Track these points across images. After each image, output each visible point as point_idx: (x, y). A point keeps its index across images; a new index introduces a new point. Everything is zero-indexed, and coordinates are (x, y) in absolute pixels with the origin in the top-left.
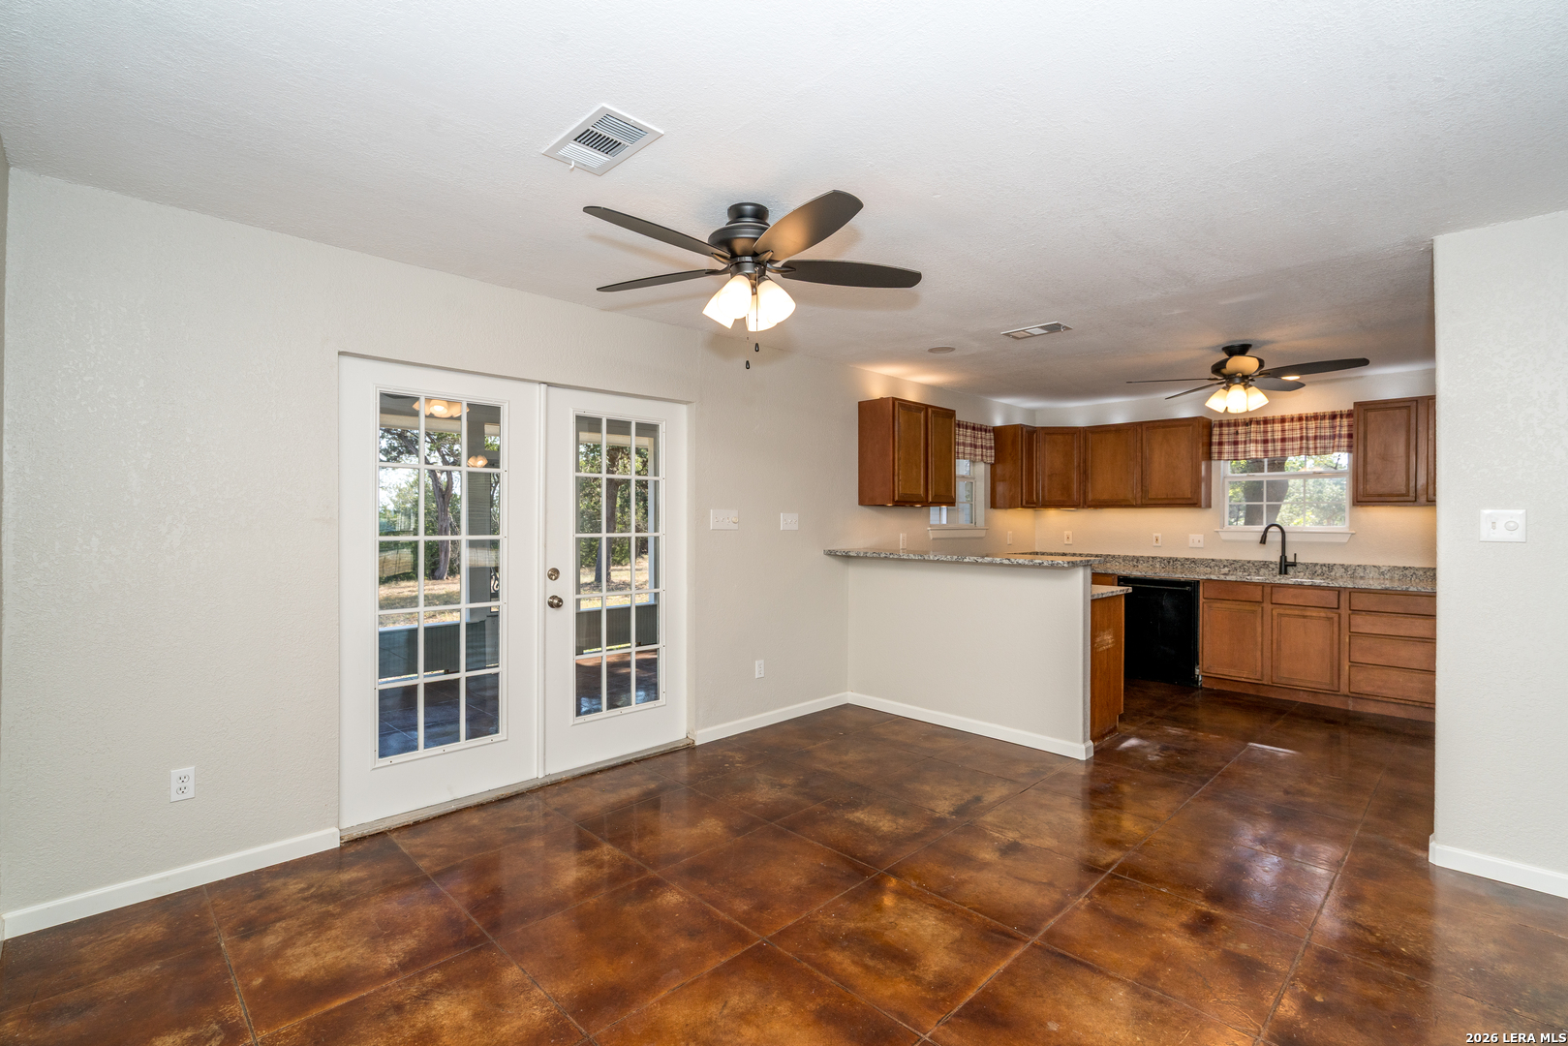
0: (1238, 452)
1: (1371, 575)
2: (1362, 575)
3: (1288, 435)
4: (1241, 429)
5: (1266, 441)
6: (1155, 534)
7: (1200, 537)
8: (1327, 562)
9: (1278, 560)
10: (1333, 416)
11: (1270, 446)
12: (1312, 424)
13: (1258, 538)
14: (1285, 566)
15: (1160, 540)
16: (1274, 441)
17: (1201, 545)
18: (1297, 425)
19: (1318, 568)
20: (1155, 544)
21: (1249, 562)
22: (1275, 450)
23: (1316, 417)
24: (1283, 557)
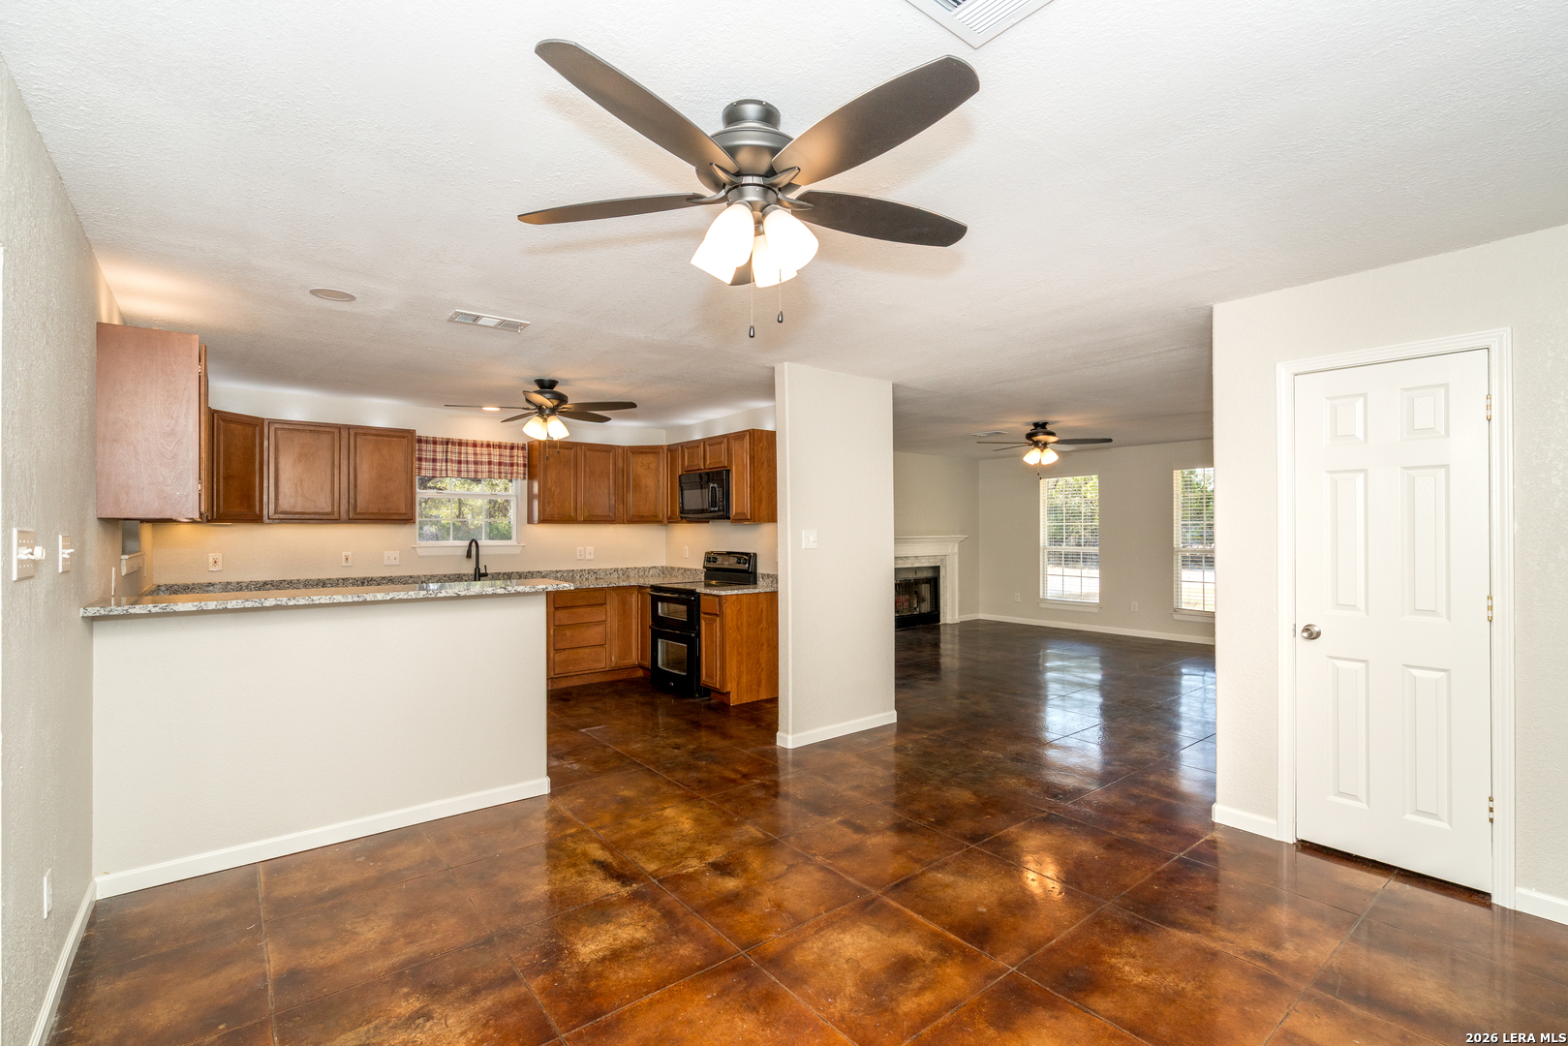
0: (436, 470)
3: (479, 458)
4: (439, 448)
5: (460, 462)
6: (344, 554)
7: (396, 554)
8: (507, 571)
10: (512, 448)
11: (463, 467)
12: (497, 451)
15: (350, 559)
16: (467, 462)
17: (397, 562)
18: (485, 450)
20: (344, 564)
22: (468, 471)
23: (500, 446)
24: (477, 568)
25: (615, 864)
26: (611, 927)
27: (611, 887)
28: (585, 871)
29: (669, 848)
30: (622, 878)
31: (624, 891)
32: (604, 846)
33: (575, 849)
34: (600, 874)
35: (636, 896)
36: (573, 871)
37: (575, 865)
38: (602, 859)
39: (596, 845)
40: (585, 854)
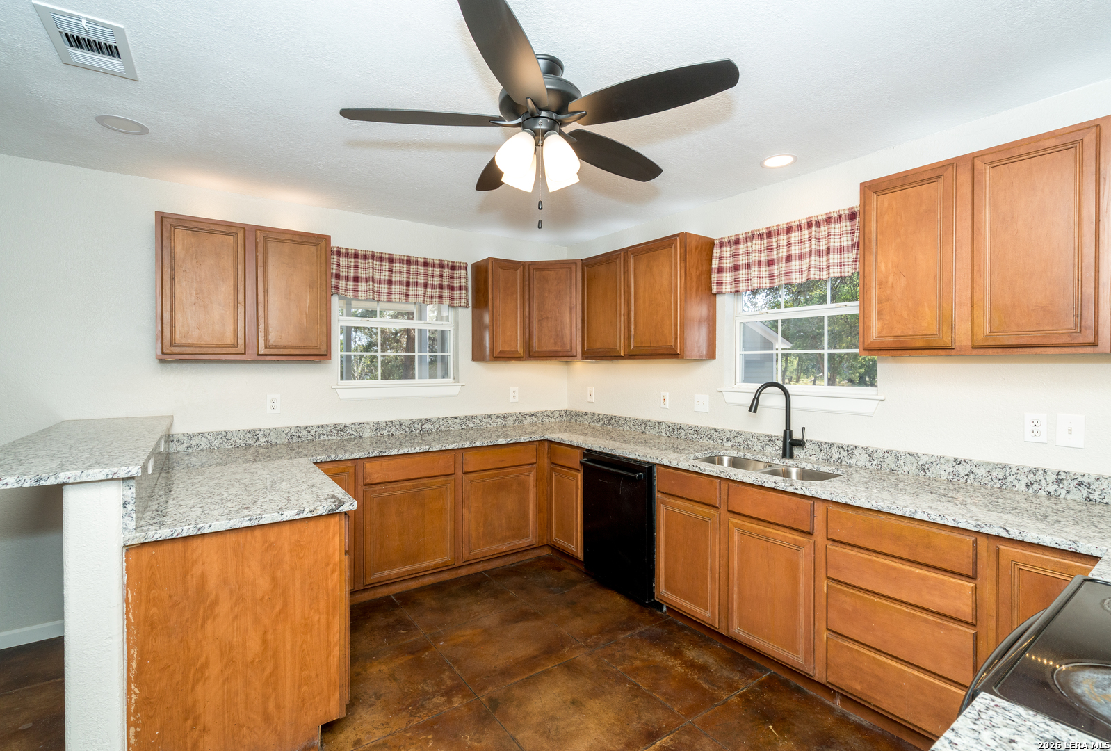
0: (739, 281)
1: (906, 469)
2: (893, 466)
4: (742, 248)
6: (663, 394)
9: (781, 434)
13: (749, 399)
14: (791, 445)
19: (834, 450)
21: (753, 436)
24: (788, 431)
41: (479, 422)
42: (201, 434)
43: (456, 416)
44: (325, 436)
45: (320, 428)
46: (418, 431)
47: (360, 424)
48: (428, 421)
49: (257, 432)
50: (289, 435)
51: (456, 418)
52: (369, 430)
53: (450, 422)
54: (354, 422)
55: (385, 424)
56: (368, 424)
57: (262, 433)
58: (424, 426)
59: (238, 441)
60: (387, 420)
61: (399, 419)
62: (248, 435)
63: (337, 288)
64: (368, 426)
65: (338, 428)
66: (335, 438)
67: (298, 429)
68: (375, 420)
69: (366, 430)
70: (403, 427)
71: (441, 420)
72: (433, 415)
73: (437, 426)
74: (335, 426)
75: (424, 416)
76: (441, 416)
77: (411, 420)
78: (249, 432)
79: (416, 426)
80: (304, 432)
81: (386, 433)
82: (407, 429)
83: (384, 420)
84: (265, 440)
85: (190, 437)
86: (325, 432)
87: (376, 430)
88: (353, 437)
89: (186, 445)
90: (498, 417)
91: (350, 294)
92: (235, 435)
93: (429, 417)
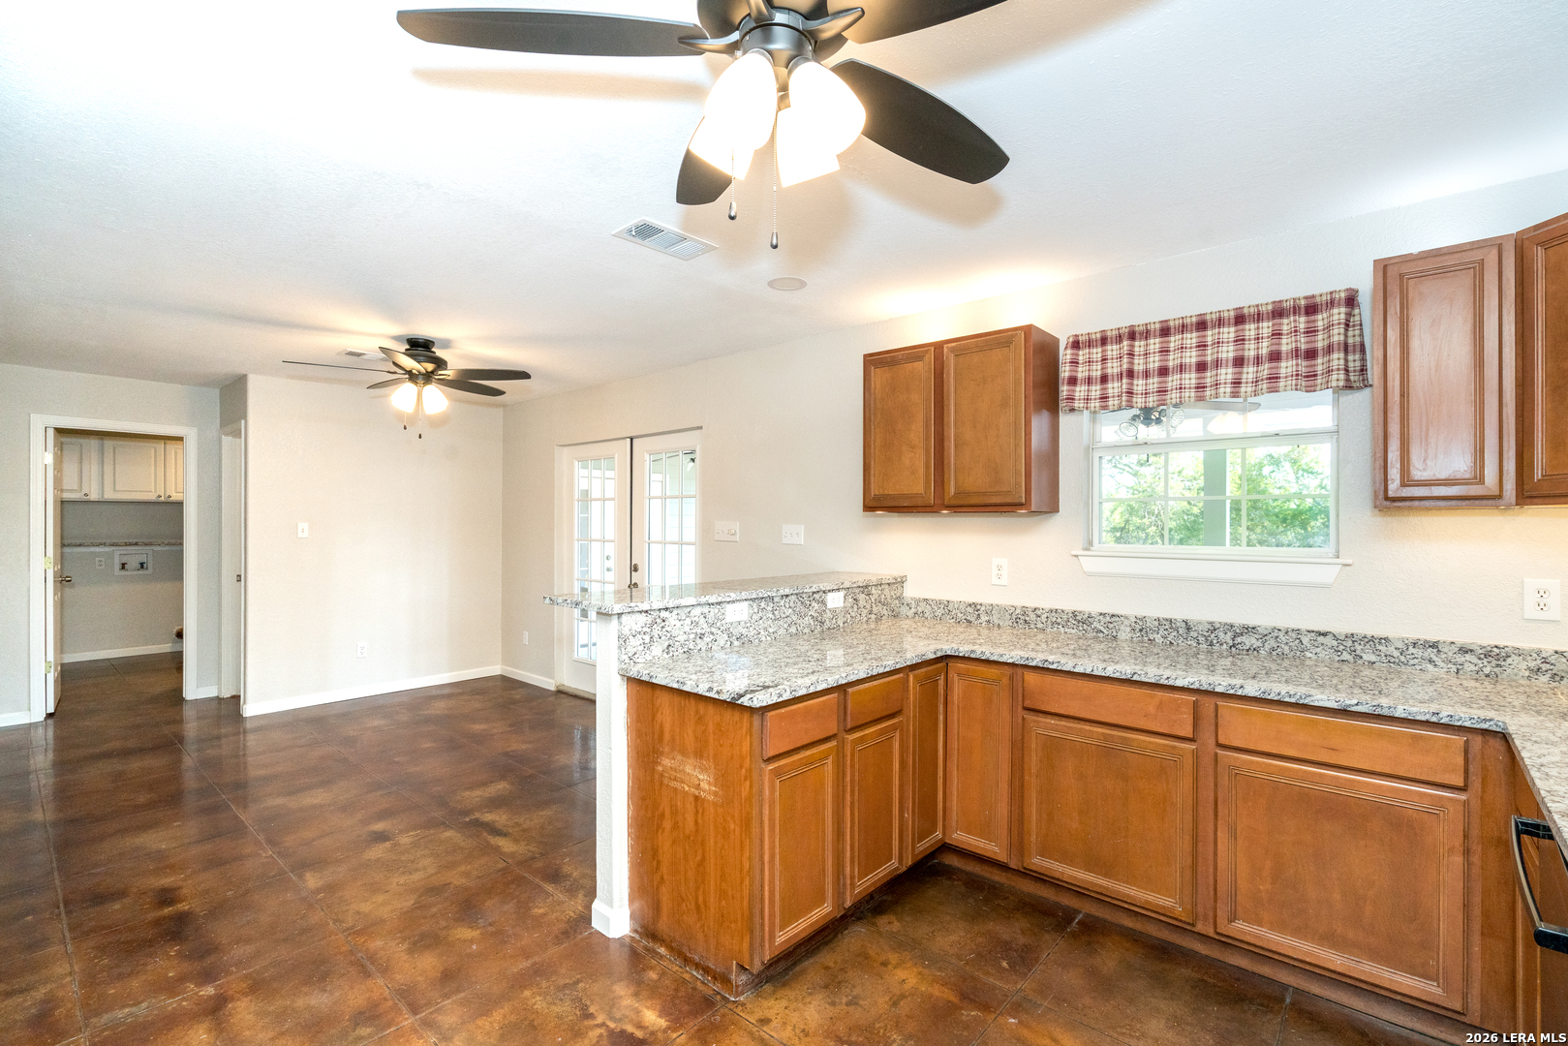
25: (485, 834)
26: (487, 795)
27: (488, 817)
28: (513, 827)
29: (426, 852)
30: (478, 824)
31: (477, 815)
32: (497, 849)
33: (528, 845)
34: (498, 826)
35: (467, 813)
36: (525, 826)
37: (524, 830)
38: (497, 837)
39: (506, 850)
40: (516, 841)
41: (1396, 654)
42: (926, 600)
43: (1323, 629)
44: (1060, 626)
45: (1054, 614)
46: (1225, 646)
47: (1113, 616)
48: (1248, 630)
49: (979, 607)
50: (1014, 617)
51: (1324, 634)
52: (1129, 629)
53: (1305, 640)
54: (1104, 612)
55: (1156, 623)
56: (1126, 618)
57: (983, 608)
58: (1239, 640)
59: (959, 615)
60: (1162, 615)
61: (1185, 618)
62: (969, 609)
63: (1071, 399)
64: (1127, 622)
65: (1079, 618)
66: (1074, 631)
67: (1025, 611)
68: (1140, 614)
69: (1122, 628)
70: (1192, 634)
71: (1281, 634)
72: (1263, 620)
73: (1272, 643)
74: (1074, 614)
75: (1239, 619)
76: (1283, 624)
77: (1211, 623)
78: (970, 605)
79: (1221, 635)
80: (1032, 616)
81: (1158, 638)
82: (1201, 639)
83: (1156, 616)
84: (987, 618)
85: (918, 601)
86: (1059, 620)
87: (1141, 630)
88: (1101, 635)
89: (913, 610)
90: (1464, 650)
91: (1095, 404)
92: (956, 607)
93: (1251, 623)
